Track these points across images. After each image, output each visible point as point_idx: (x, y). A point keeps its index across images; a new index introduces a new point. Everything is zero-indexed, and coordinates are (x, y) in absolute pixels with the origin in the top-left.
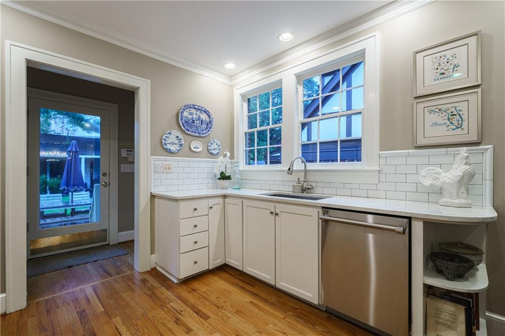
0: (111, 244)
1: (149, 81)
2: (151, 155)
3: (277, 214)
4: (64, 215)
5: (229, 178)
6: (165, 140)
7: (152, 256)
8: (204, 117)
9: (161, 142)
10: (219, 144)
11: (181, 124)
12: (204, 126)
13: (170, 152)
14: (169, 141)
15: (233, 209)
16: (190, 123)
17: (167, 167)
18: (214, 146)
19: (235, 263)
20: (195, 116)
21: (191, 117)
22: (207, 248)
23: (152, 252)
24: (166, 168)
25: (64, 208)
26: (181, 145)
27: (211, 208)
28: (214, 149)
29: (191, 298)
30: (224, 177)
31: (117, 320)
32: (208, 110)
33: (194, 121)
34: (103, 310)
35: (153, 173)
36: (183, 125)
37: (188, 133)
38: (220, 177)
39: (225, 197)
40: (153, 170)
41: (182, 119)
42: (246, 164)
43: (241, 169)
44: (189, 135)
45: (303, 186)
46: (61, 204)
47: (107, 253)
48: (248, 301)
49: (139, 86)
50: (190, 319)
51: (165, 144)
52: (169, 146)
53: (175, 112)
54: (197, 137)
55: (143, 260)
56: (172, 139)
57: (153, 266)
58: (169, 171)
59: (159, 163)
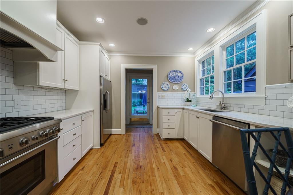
0: (150, 124)
1: (157, 65)
2: (157, 92)
3: (198, 118)
4: (143, 113)
5: (190, 101)
6: (162, 86)
8: (179, 74)
9: (161, 87)
10: (187, 85)
11: (169, 79)
12: (179, 78)
13: (164, 90)
14: (164, 86)
15: (186, 115)
16: (173, 78)
17: (163, 96)
18: (185, 86)
19: (186, 138)
20: (175, 75)
21: (173, 75)
22: (174, 129)
23: (158, 128)
24: (163, 97)
25: (143, 111)
26: (169, 87)
27: (176, 113)
28: (185, 88)
29: (164, 145)
30: (188, 100)
32: (181, 71)
33: (174, 77)
34: (139, 140)
35: (158, 99)
36: (170, 79)
37: (172, 82)
38: (186, 100)
39: (183, 109)
40: (158, 97)
41: (169, 77)
42: (201, 94)
43: (198, 97)
44: (172, 83)
45: (222, 106)
46: (143, 109)
47: (148, 126)
48: (184, 152)
49: (153, 68)
51: (162, 88)
52: (164, 88)
53: (167, 75)
54: (176, 83)
55: (155, 130)
56: (165, 85)
57: (158, 133)
58: (164, 98)
59: (160, 95)
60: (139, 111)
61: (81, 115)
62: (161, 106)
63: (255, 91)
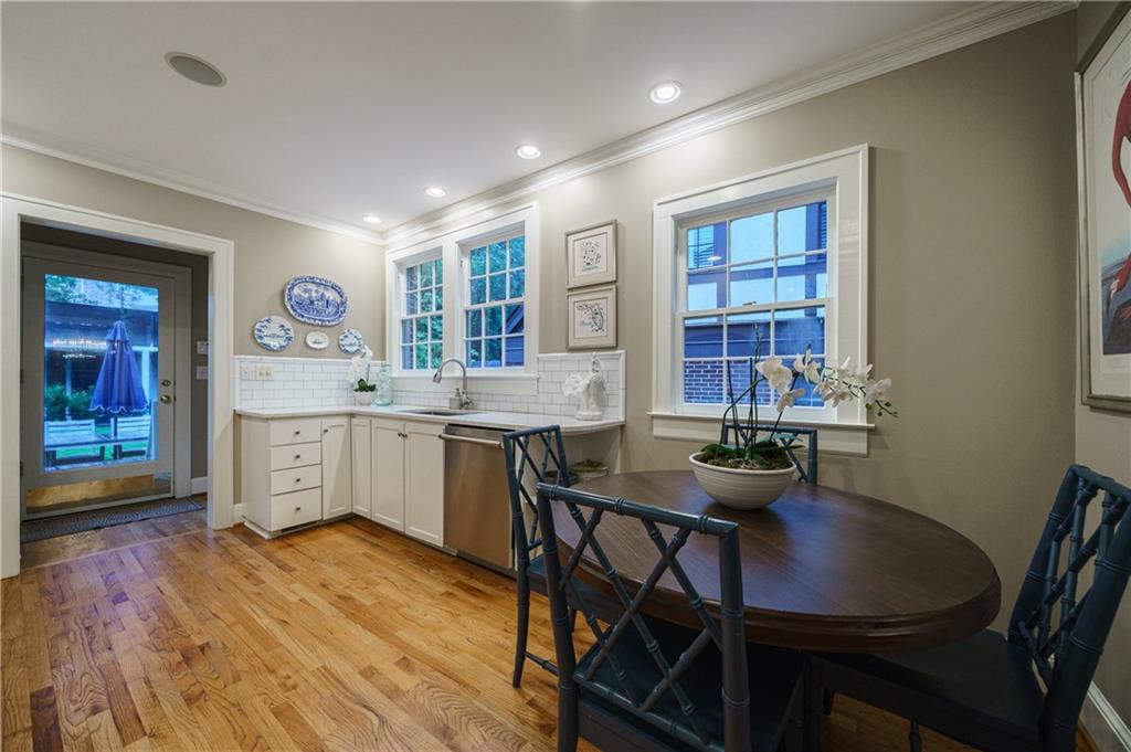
0: (177, 497)
1: (232, 243)
2: (235, 354)
3: (405, 436)
4: (100, 458)
5: (372, 388)
6: (260, 331)
7: (237, 506)
8: (331, 295)
9: (253, 335)
10: (360, 336)
11: (289, 307)
12: (330, 309)
13: (267, 349)
14: (266, 332)
15: (361, 433)
16: (306, 306)
17: (264, 372)
18: (351, 339)
19: (362, 510)
20: (314, 295)
21: (307, 295)
22: (319, 489)
23: (237, 499)
24: (261, 374)
25: (99, 446)
26: (289, 339)
27: (326, 431)
28: (350, 345)
30: (364, 387)
32: (337, 284)
33: (312, 302)
34: (142, 571)
35: (238, 381)
36: (292, 307)
37: (303, 320)
38: (357, 387)
39: (352, 415)
40: (237, 376)
41: (290, 299)
42: (404, 368)
43: (394, 375)
44: (304, 323)
45: (461, 400)
46: (93, 439)
47: (168, 509)
48: (361, 552)
49: (212, 250)
50: (268, 574)
51: (260, 337)
52: (266, 340)
53: (280, 288)
54: (318, 325)
55: (222, 512)
56: (274, 328)
57: (237, 521)
58: (267, 378)
59: (250, 365)
63: (521, 363)
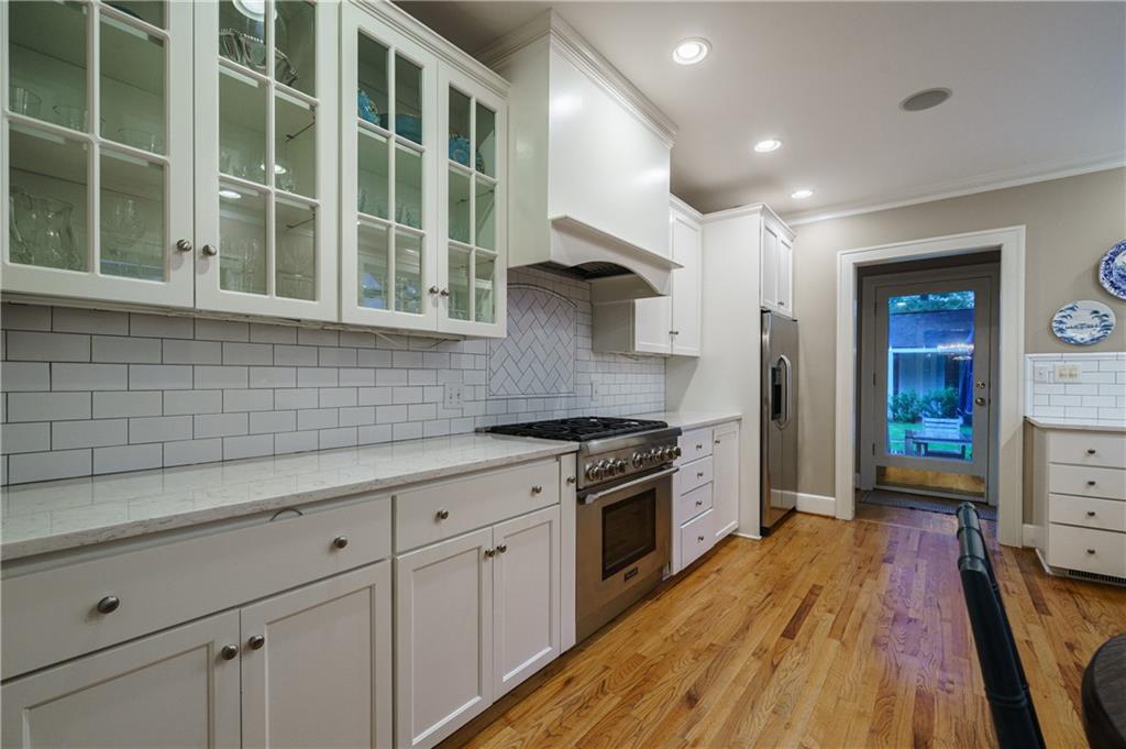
1: (1024, 227)
2: (1026, 352)
4: (961, 456)
6: (1061, 322)
7: (1026, 526)
9: (1051, 328)
11: (1107, 285)
13: (1071, 343)
14: (1071, 323)
17: (1066, 372)
24: (1061, 375)
25: (961, 444)
26: (1107, 327)
29: (1050, 595)
31: (923, 564)
34: (915, 548)
35: (1029, 384)
36: (1112, 284)
40: (1029, 376)
41: (1109, 274)
46: (958, 438)
49: (998, 243)
51: (1061, 330)
52: (1069, 333)
53: (1087, 265)
56: (1083, 315)
58: (1070, 380)
59: (1046, 365)
60: (934, 447)
61: (713, 425)
62: (1041, 417)
